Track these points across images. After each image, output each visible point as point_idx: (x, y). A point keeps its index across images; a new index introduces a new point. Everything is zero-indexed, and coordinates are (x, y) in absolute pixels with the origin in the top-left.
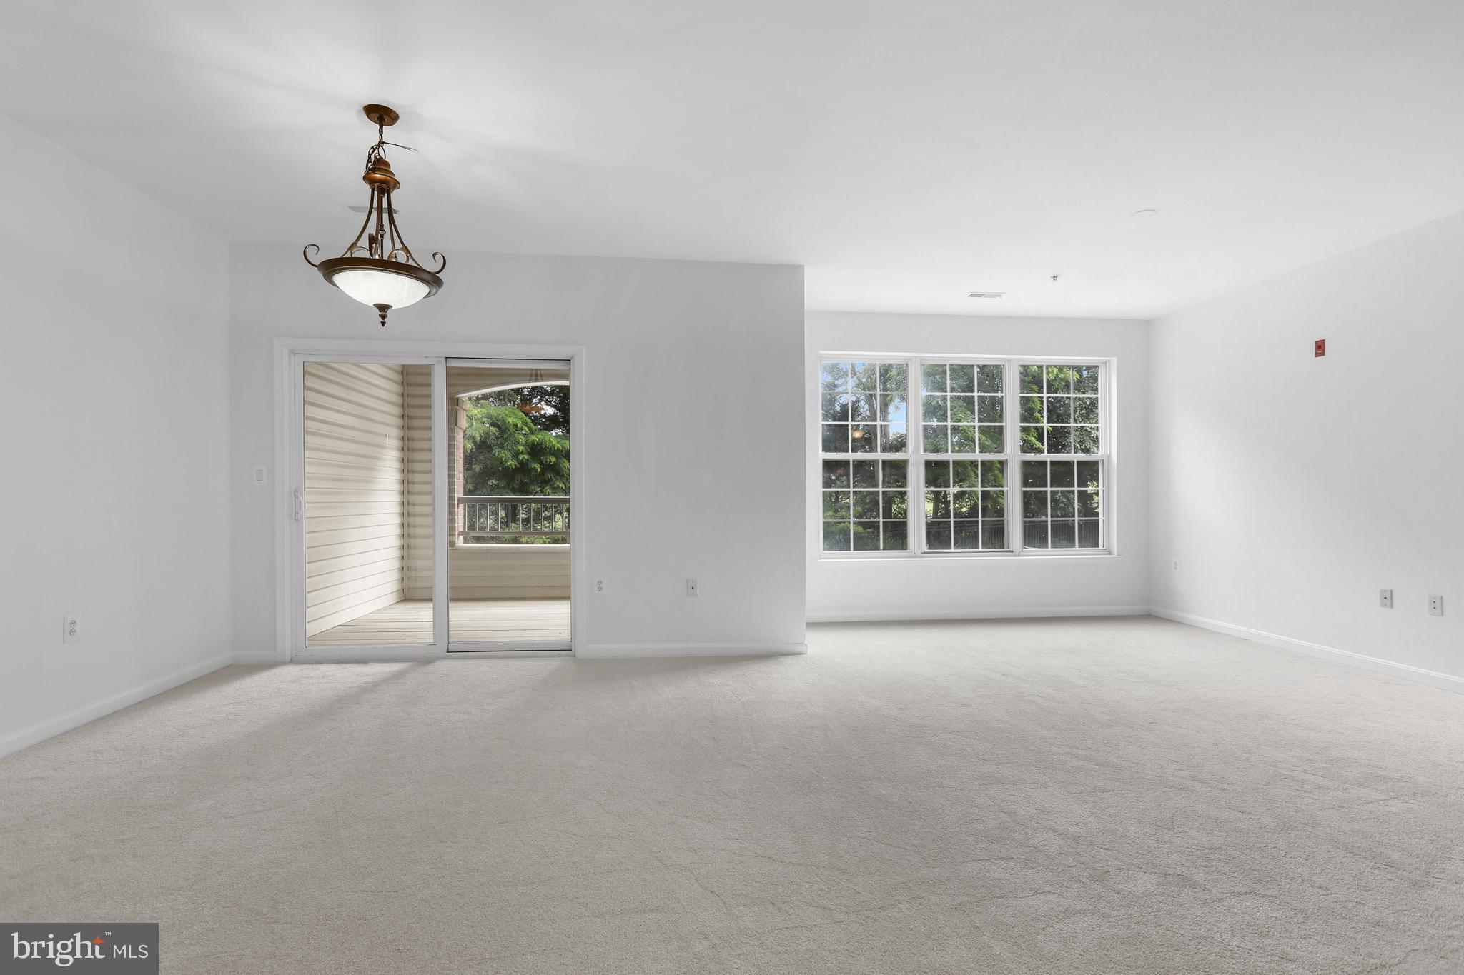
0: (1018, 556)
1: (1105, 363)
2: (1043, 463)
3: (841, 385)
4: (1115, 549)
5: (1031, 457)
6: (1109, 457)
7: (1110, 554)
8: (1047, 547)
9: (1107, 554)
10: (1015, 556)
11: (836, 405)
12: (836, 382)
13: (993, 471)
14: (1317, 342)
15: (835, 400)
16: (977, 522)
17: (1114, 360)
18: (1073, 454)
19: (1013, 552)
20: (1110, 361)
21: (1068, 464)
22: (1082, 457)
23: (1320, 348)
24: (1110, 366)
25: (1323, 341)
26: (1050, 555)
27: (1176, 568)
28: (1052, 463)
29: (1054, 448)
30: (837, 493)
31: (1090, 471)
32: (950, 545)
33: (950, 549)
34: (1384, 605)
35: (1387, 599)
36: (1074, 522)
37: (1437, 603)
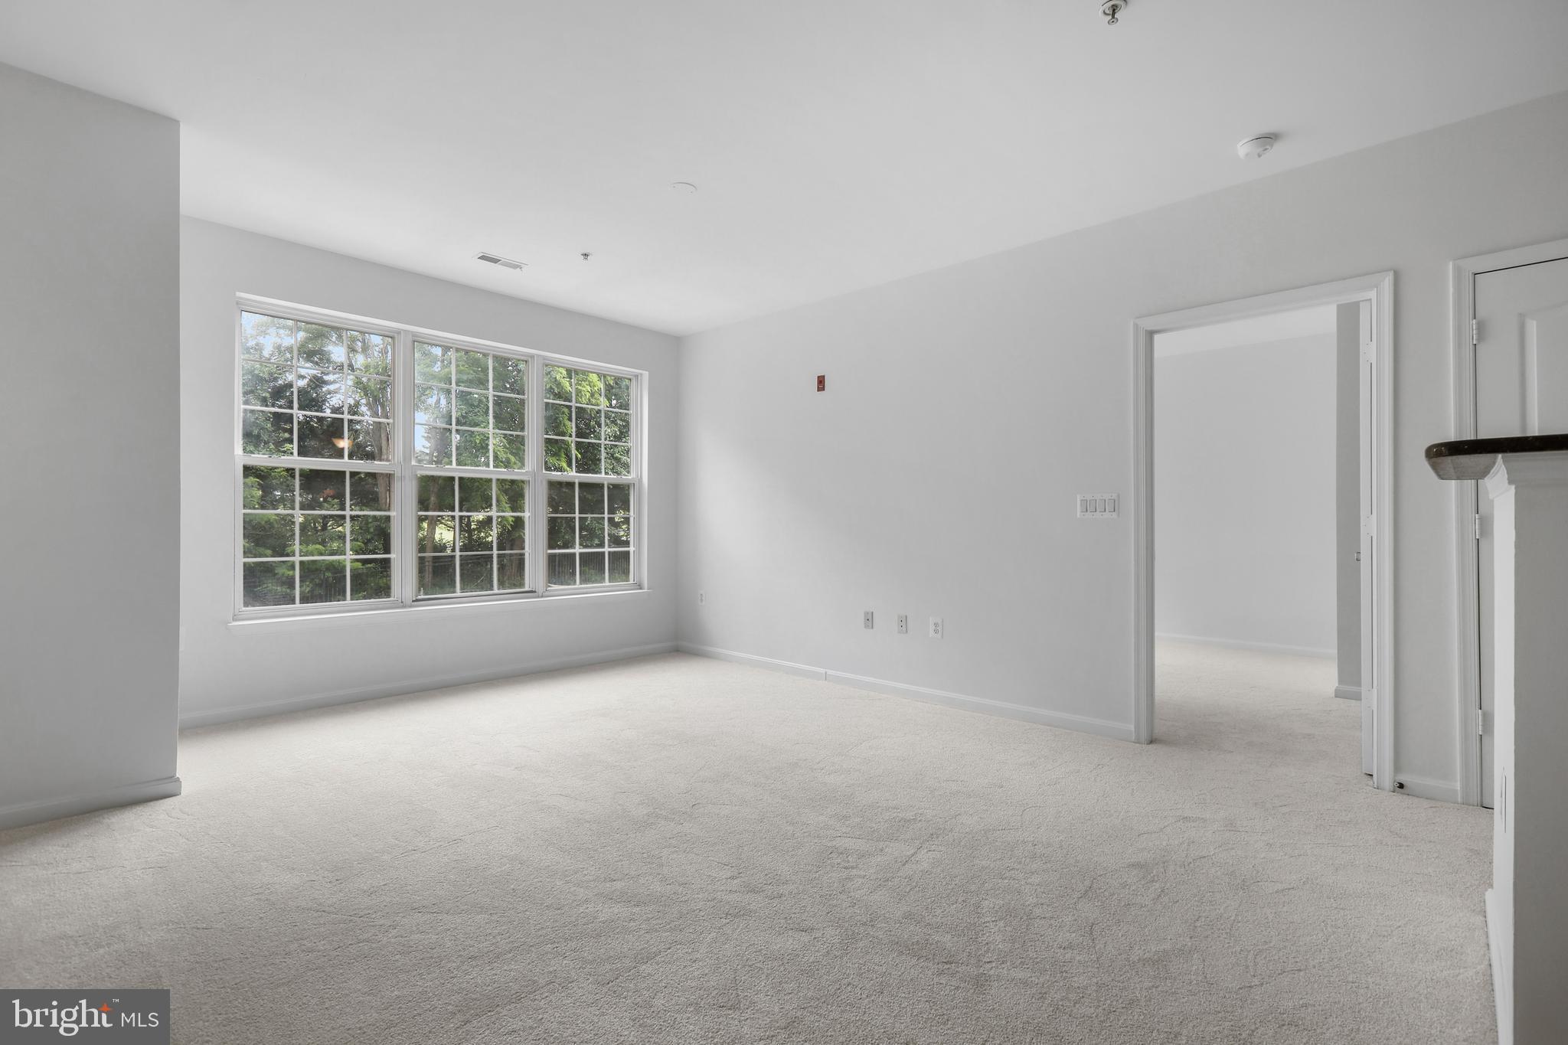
0: (542, 597)
1: (637, 376)
2: (571, 485)
3: (331, 383)
4: (646, 585)
5: (556, 475)
6: (640, 480)
7: (641, 589)
8: (575, 583)
9: (637, 589)
10: (538, 597)
11: (324, 407)
12: (326, 378)
13: (514, 492)
14: (818, 377)
15: (324, 401)
16: (491, 556)
17: (646, 374)
18: (603, 475)
19: (535, 592)
20: (641, 374)
21: (597, 487)
22: (613, 478)
23: (821, 382)
24: (641, 380)
25: (824, 376)
26: (578, 593)
27: (702, 600)
28: (581, 485)
29: (583, 467)
30: (325, 517)
31: (620, 495)
32: (455, 587)
33: (454, 592)
34: (866, 626)
35: (869, 620)
36: (604, 553)
37: (903, 621)
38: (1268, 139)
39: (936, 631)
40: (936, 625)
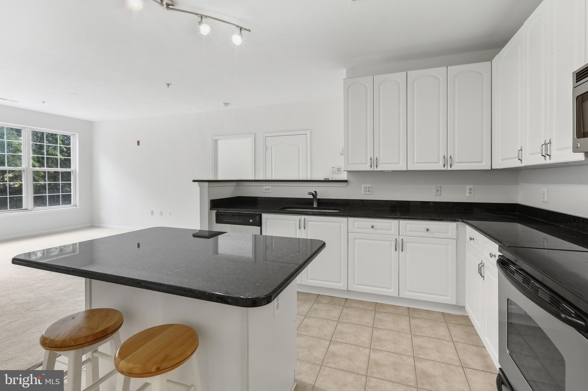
0: (32, 211)
1: (73, 135)
2: (44, 172)
4: (78, 205)
5: (37, 169)
6: (76, 170)
7: (76, 206)
8: (46, 206)
10: (30, 211)
16: (6, 197)
17: (77, 134)
18: (59, 168)
19: (28, 209)
20: (75, 135)
21: (57, 173)
22: (63, 170)
23: (138, 142)
26: (48, 209)
27: (101, 209)
28: (49, 172)
29: (50, 166)
31: (67, 175)
34: (152, 215)
35: (152, 213)
36: (60, 195)
37: (161, 213)
38: (226, 104)
39: (169, 215)
40: (169, 213)
